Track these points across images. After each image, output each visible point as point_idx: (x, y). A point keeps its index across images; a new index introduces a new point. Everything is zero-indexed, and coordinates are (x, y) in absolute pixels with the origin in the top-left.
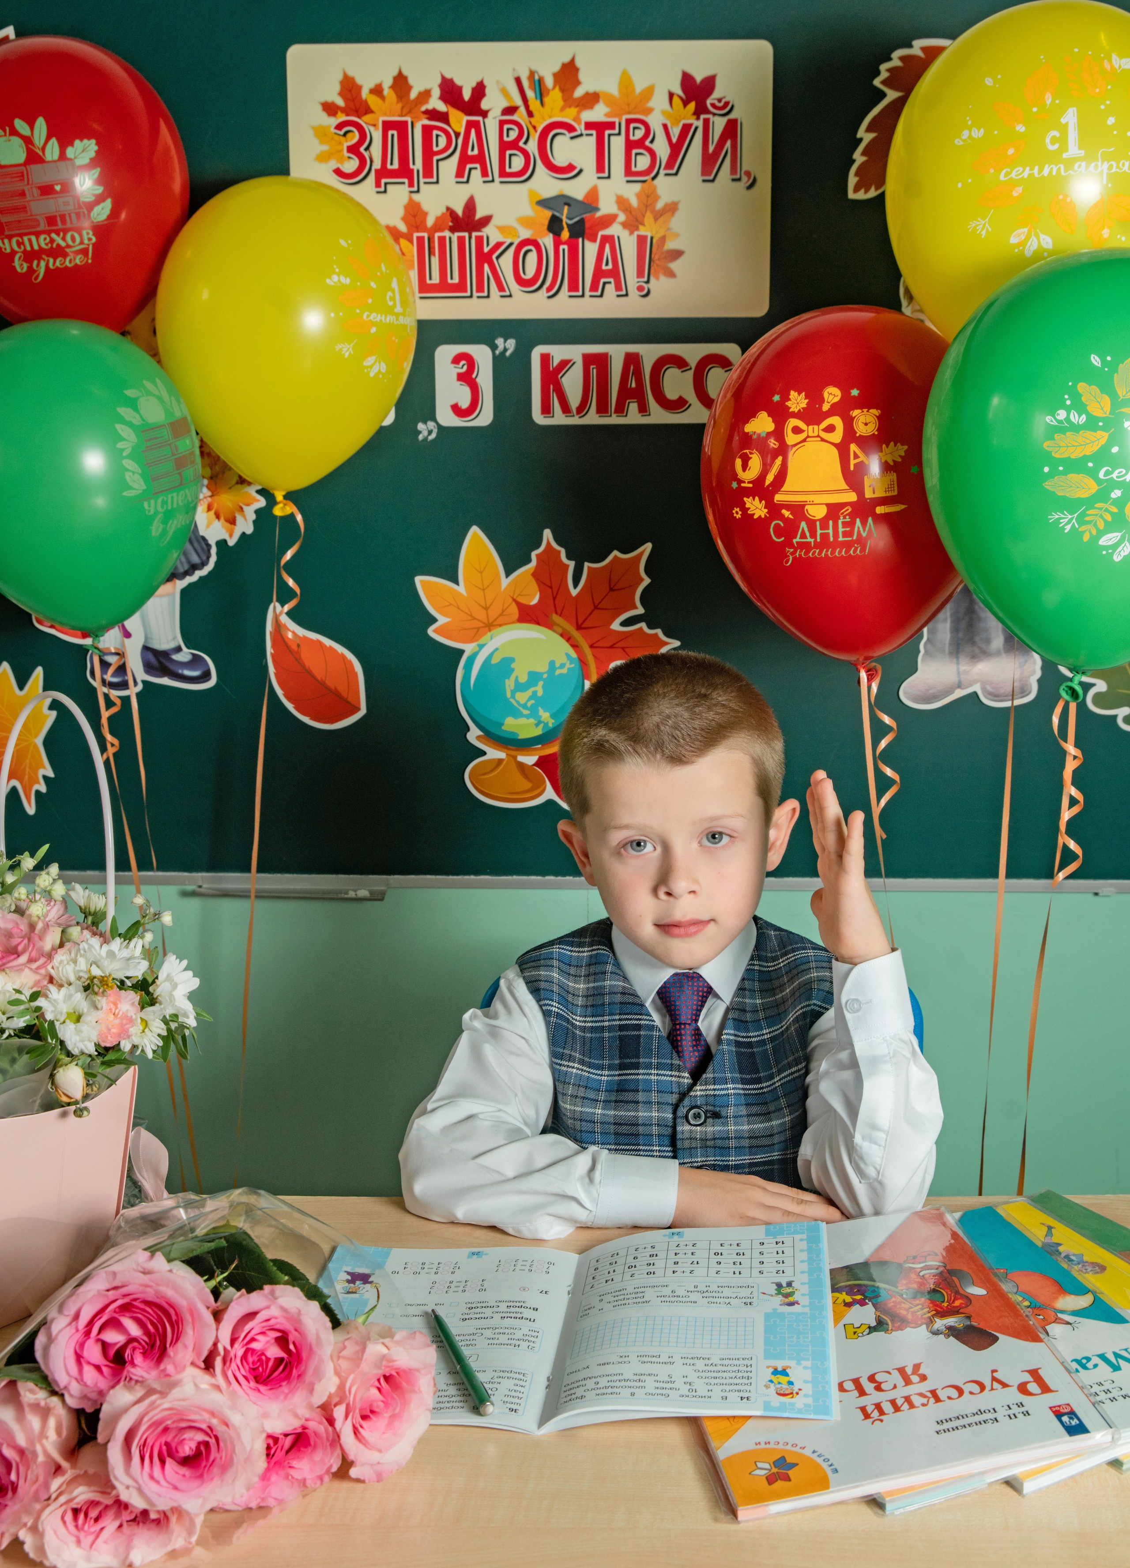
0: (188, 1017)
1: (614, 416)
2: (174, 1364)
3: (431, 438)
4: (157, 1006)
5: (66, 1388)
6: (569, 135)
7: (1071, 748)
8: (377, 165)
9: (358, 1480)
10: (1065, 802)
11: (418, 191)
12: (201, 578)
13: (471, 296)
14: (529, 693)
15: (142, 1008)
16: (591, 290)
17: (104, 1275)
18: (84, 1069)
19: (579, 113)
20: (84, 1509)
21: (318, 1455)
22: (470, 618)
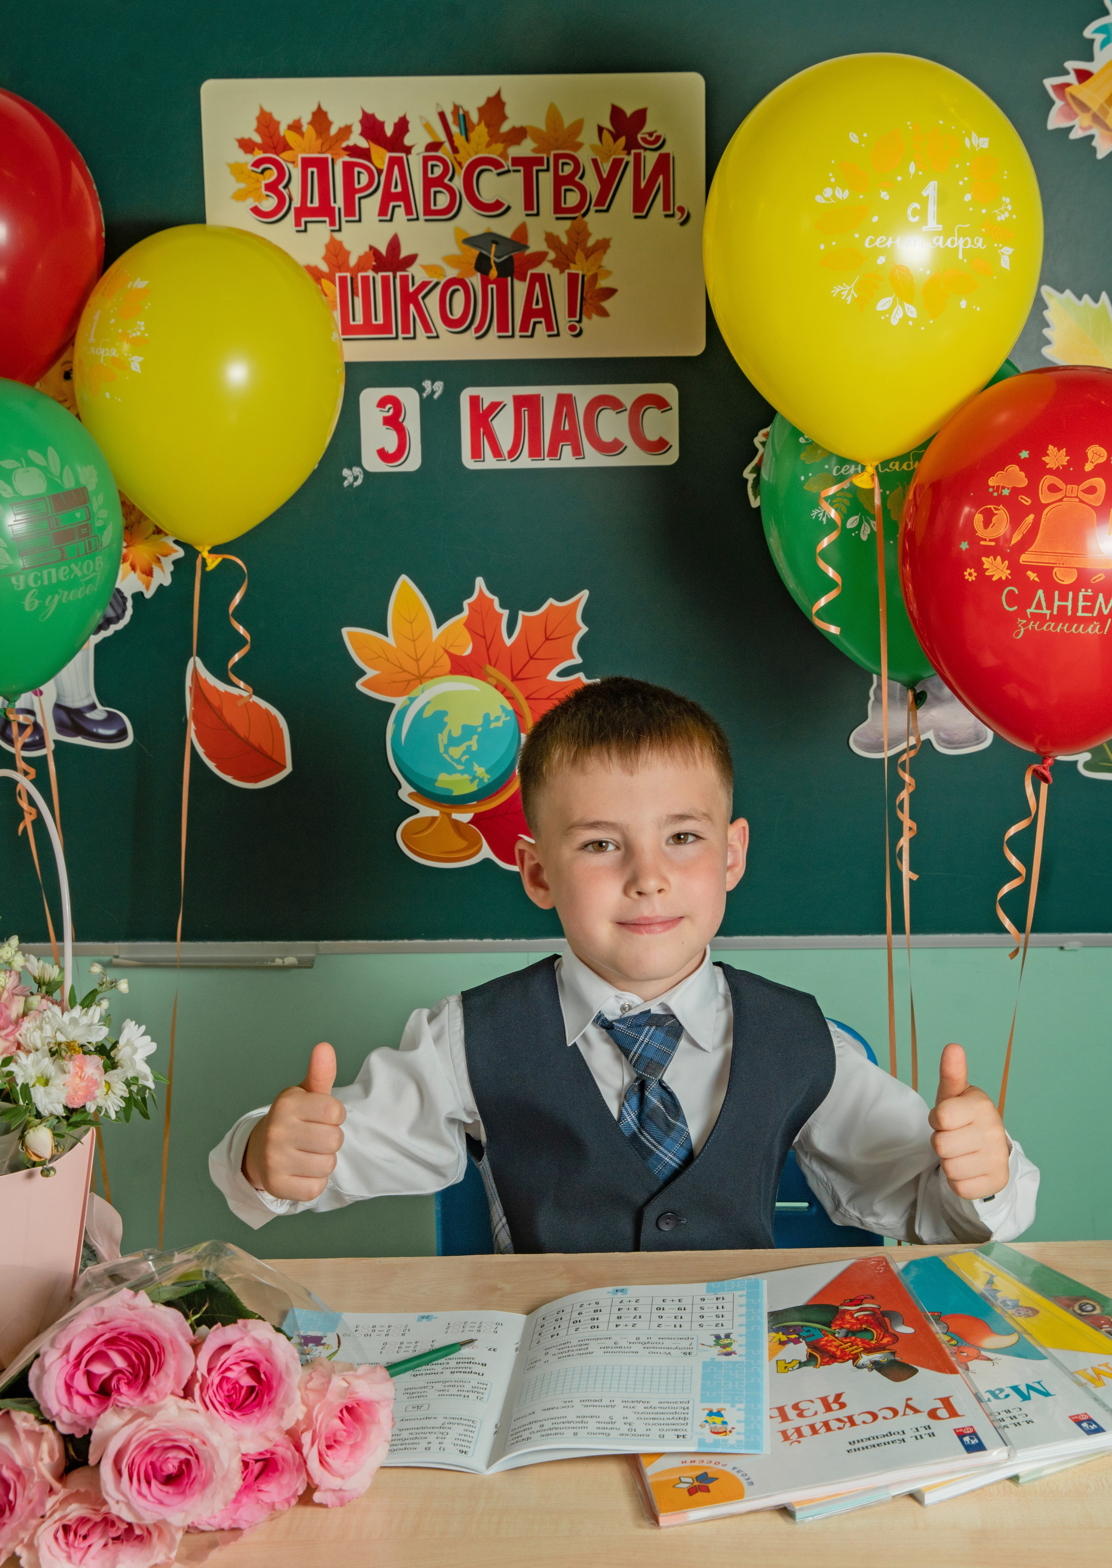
0: (147, 1080)
1: (547, 459)
2: (157, 1392)
3: (356, 484)
4: (118, 1071)
5: (58, 1415)
6: (495, 172)
8: (297, 203)
9: (321, 1505)
11: (340, 230)
12: (116, 632)
13: (396, 338)
14: (463, 747)
15: (106, 1072)
16: (521, 330)
17: (91, 1312)
18: (53, 1129)
19: (505, 149)
20: (74, 1527)
21: (286, 1479)
22: (401, 670)
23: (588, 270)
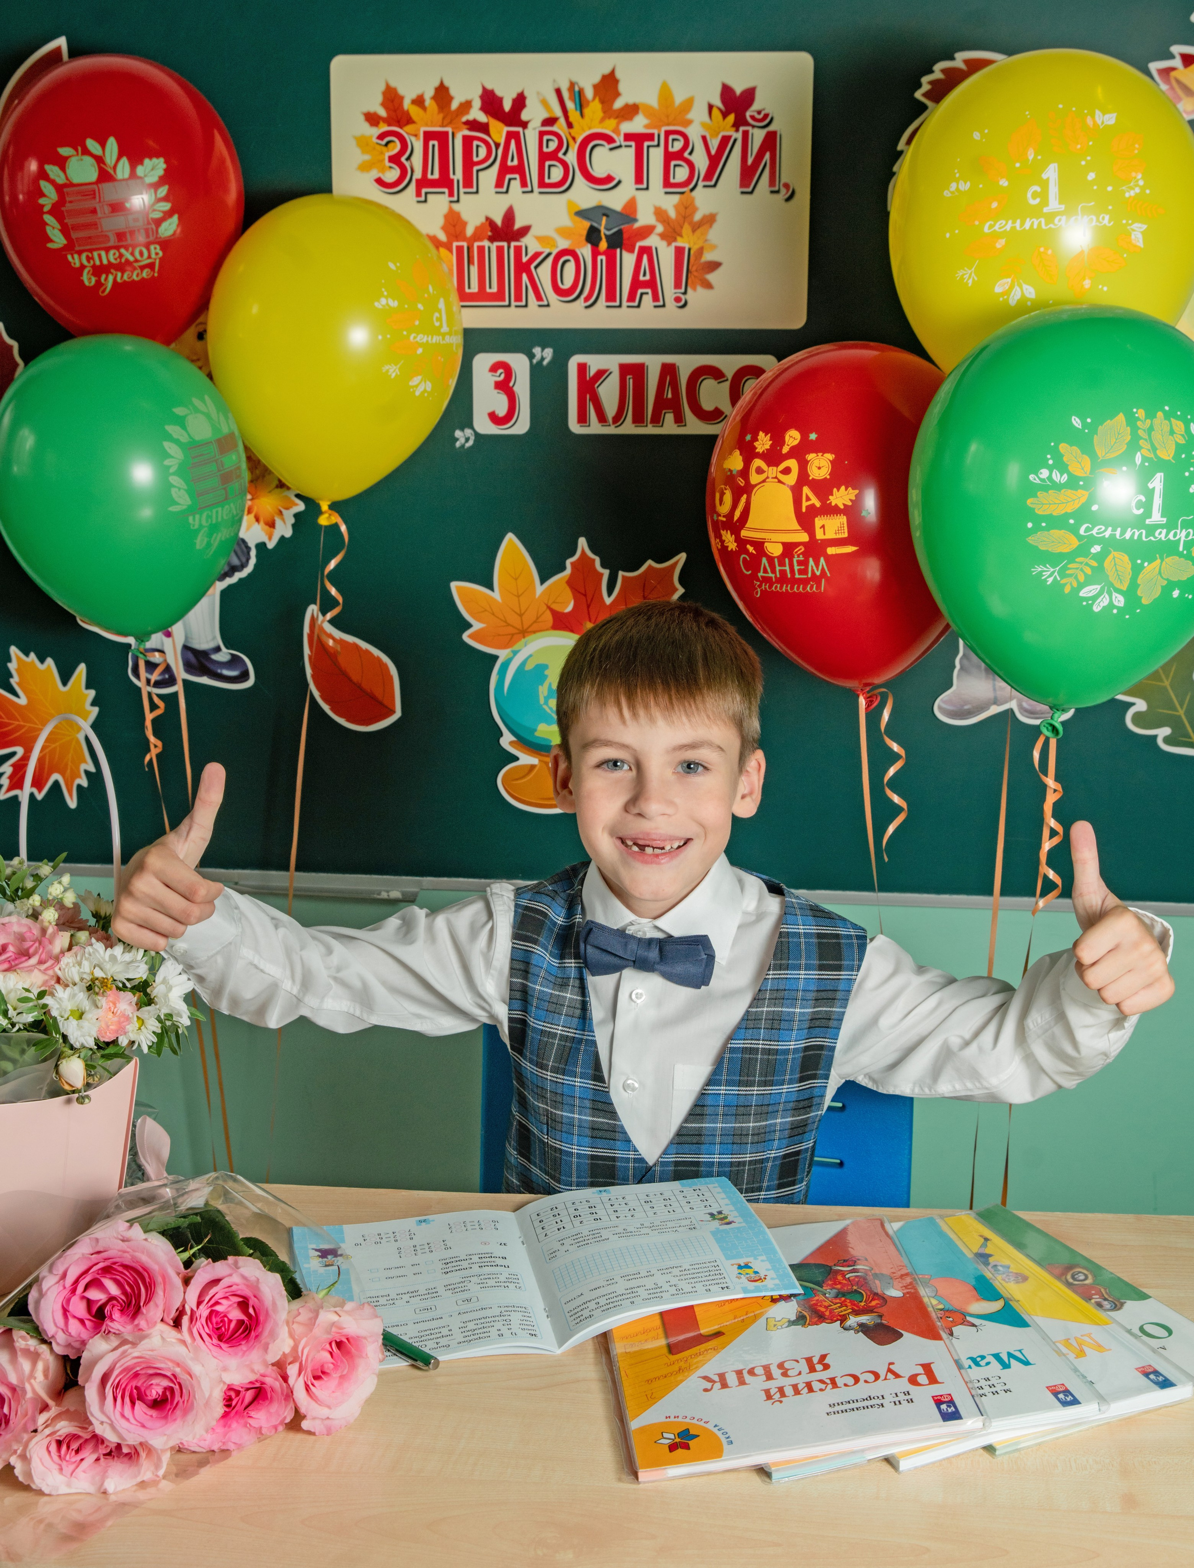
0: (182, 1017)
1: (650, 426)
2: (147, 1321)
3: (468, 445)
4: (152, 1007)
5: (53, 1337)
6: (608, 146)
7: (1050, 782)
8: (418, 174)
9: (310, 1433)
10: (1046, 833)
11: (458, 201)
12: (241, 580)
13: (509, 306)
17: (88, 1241)
18: (86, 1061)
19: (618, 124)
20: (66, 1441)
21: (274, 1407)
23: (695, 244)
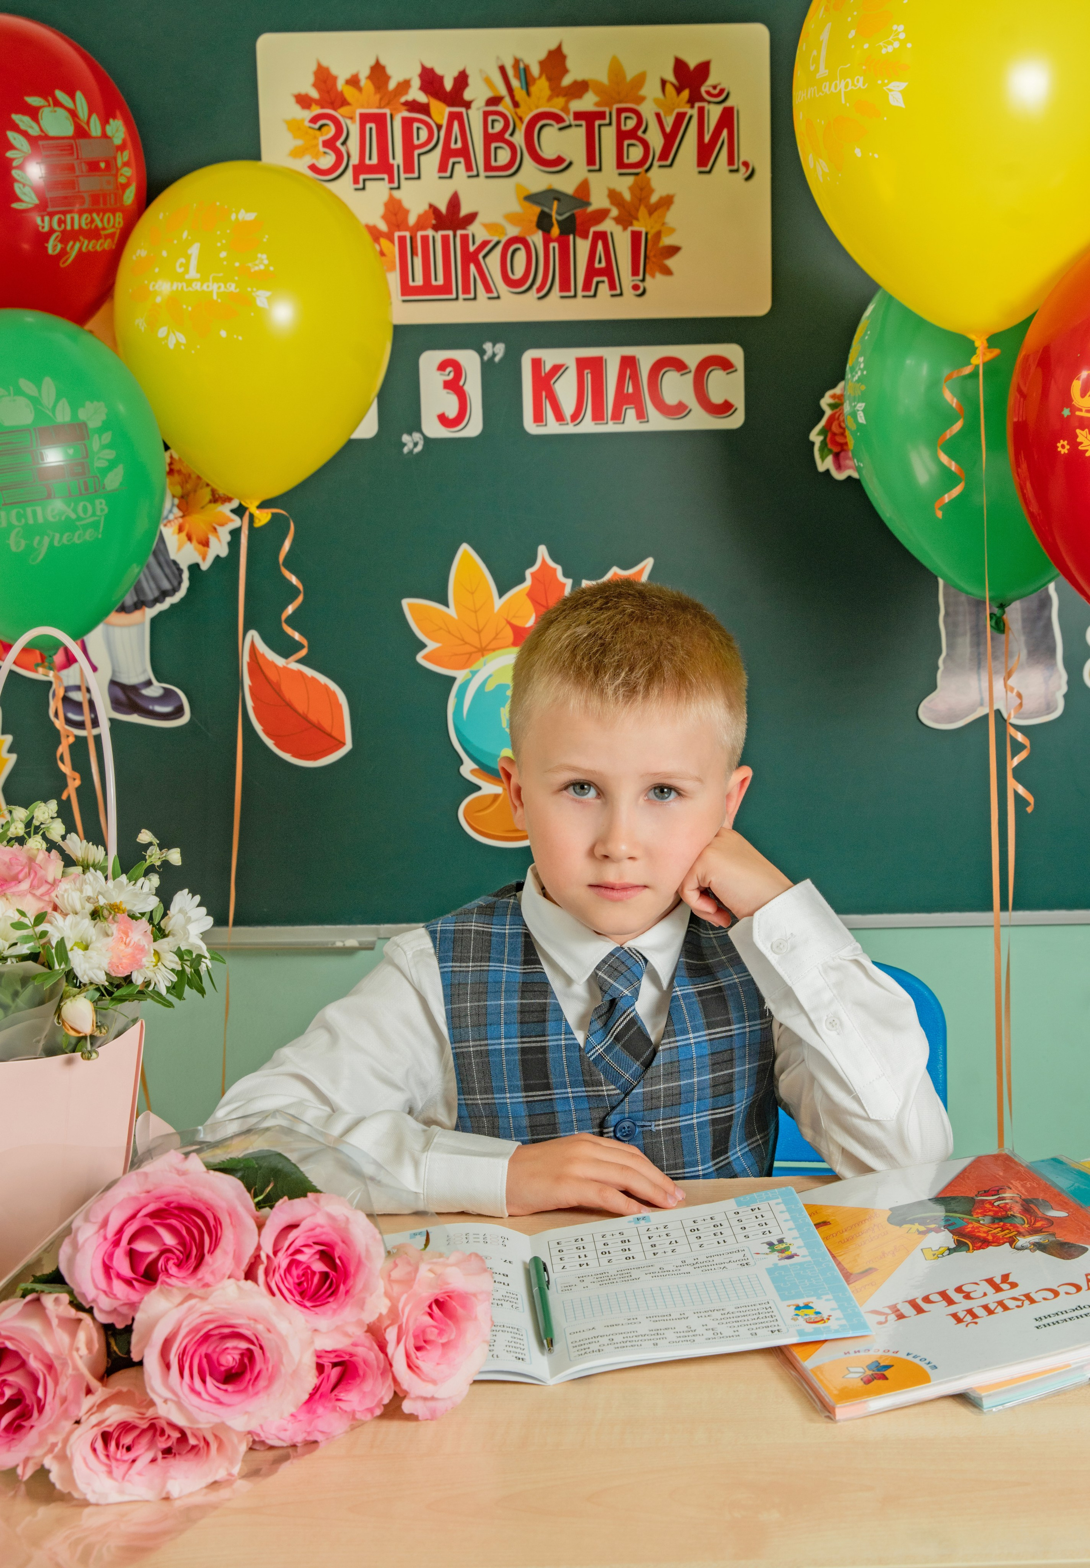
1: (610, 423)
2: (213, 1273)
3: (416, 450)
4: (169, 940)
5: (94, 1301)
6: (557, 126)
8: (355, 160)
9: (411, 1418)
11: (399, 188)
12: (172, 606)
13: (457, 299)
15: (155, 940)
16: (584, 290)
18: (95, 1003)
19: (567, 102)
22: (462, 642)
23: (652, 228)
